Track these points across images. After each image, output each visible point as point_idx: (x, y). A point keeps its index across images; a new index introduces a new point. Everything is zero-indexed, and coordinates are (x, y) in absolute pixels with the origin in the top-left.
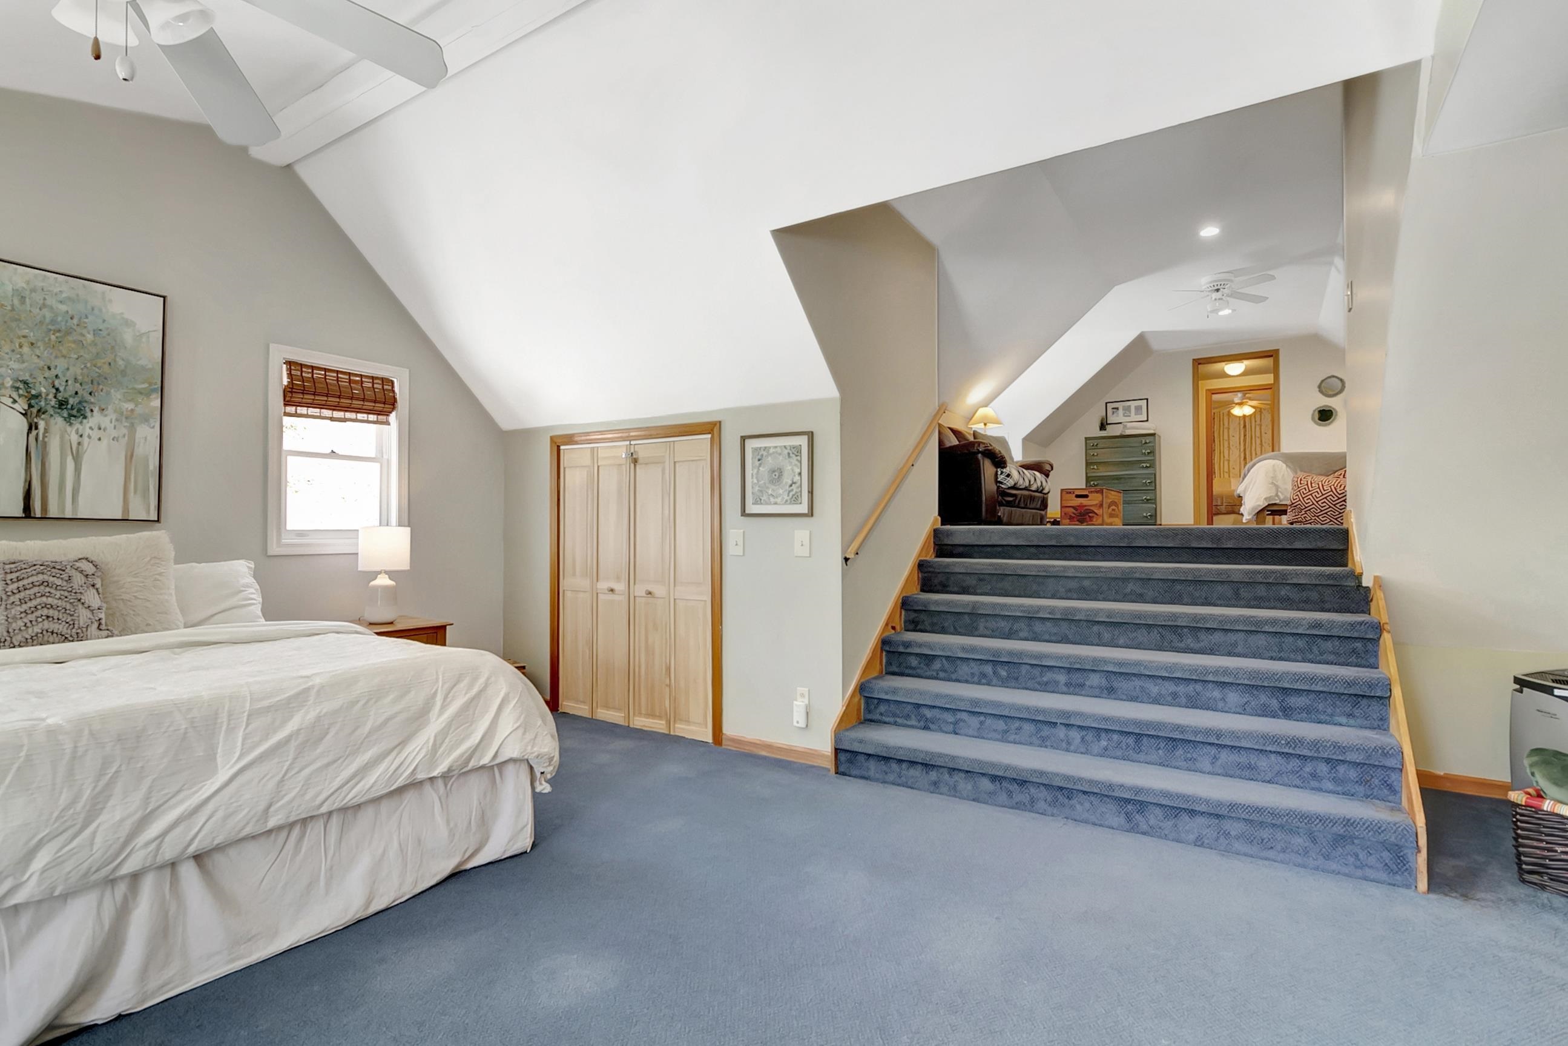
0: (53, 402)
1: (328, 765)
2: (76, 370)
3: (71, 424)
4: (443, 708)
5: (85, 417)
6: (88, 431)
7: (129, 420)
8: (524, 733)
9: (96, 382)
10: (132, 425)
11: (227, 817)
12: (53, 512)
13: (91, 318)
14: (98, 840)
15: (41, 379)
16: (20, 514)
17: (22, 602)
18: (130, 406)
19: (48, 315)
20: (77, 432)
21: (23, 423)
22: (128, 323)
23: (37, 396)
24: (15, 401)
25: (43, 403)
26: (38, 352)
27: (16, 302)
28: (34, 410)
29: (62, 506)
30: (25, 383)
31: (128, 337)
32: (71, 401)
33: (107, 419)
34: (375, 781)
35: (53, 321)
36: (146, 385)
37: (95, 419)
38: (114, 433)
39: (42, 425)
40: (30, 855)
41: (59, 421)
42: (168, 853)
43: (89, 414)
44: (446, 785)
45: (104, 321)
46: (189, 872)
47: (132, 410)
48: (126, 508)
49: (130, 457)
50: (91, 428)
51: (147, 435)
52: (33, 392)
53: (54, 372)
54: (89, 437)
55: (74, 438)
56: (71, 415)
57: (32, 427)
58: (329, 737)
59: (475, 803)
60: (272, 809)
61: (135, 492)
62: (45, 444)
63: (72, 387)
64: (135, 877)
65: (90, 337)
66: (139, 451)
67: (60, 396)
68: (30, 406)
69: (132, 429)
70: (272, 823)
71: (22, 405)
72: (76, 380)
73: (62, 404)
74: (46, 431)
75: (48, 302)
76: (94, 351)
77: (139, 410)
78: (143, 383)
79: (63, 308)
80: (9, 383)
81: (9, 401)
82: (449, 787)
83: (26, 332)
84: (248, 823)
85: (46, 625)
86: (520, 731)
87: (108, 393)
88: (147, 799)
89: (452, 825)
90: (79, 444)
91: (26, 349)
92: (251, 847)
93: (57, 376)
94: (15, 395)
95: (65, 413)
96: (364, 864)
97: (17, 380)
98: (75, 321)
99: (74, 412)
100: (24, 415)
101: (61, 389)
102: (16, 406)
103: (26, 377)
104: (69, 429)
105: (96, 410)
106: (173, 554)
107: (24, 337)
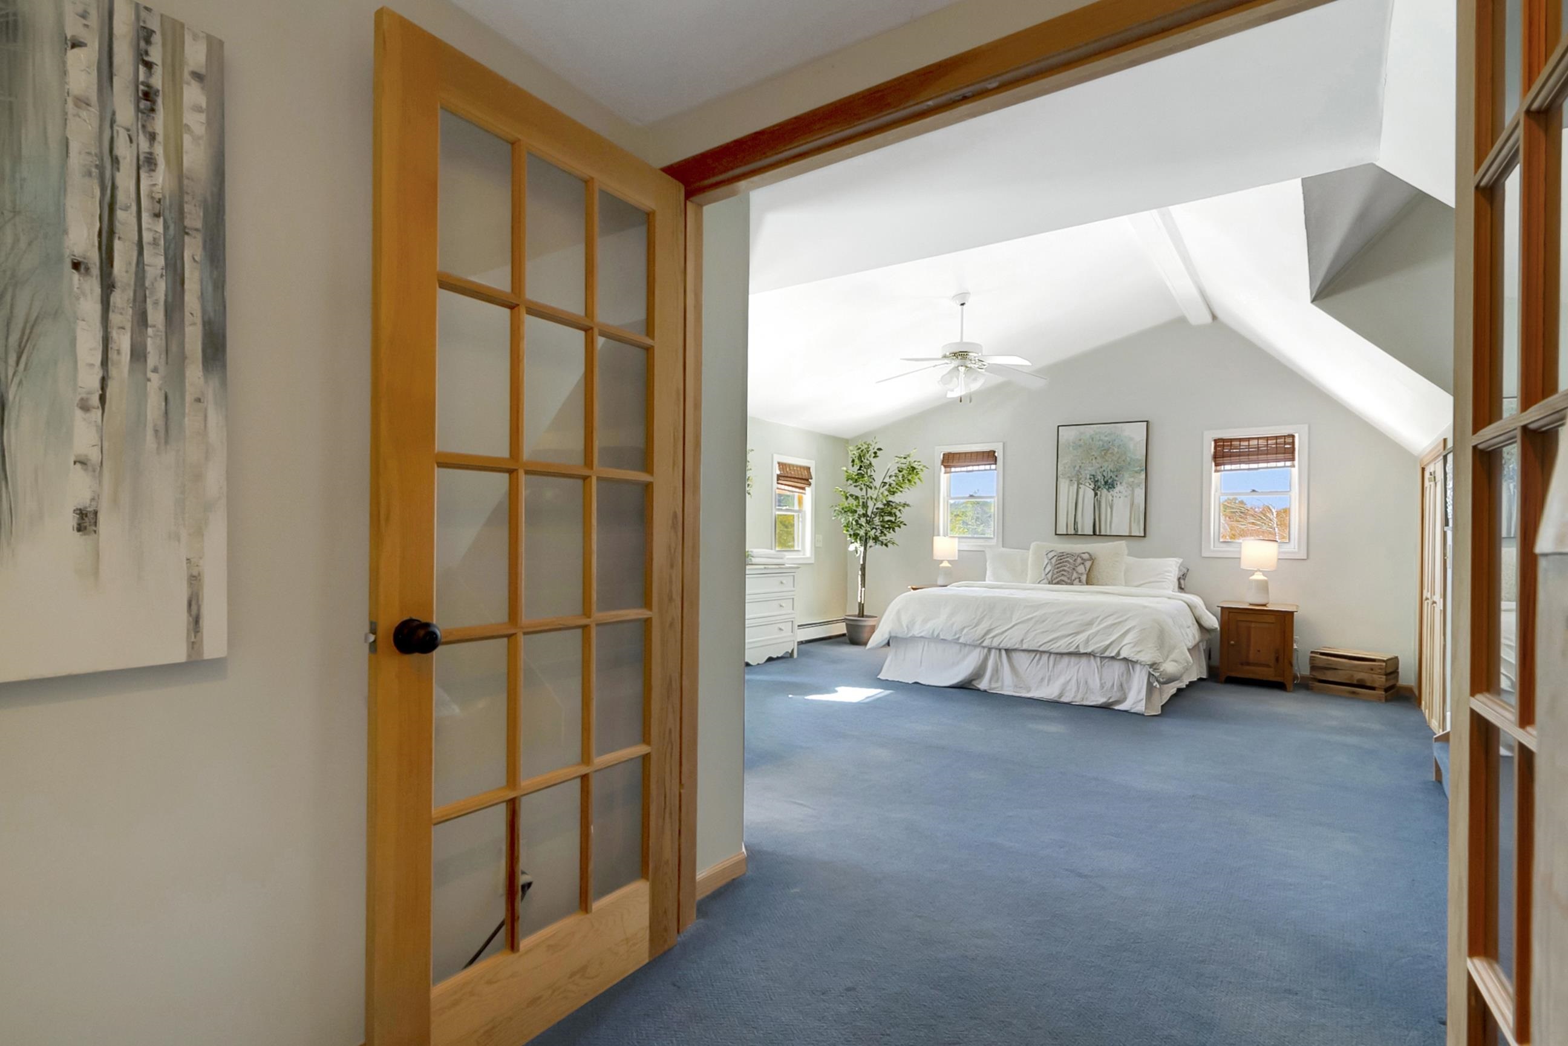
0: (1103, 483)
1: (1043, 632)
2: (1111, 467)
3: (1109, 492)
4: (1099, 624)
5: (1114, 488)
6: (1115, 494)
7: (1132, 486)
8: (1134, 646)
9: (1118, 471)
10: (1133, 488)
11: (1010, 639)
12: (1103, 533)
13: (1117, 440)
14: (977, 632)
15: (1099, 473)
16: (1092, 533)
17: (1058, 568)
18: (1132, 479)
19: (1101, 443)
20: (1111, 495)
21: (1093, 493)
22: (1131, 439)
23: (1098, 481)
24: (1090, 485)
25: (1099, 484)
26: (1098, 461)
27: (1091, 440)
28: (1096, 487)
29: (1106, 531)
30: (1093, 476)
31: (1132, 446)
32: (1109, 481)
33: (1123, 487)
34: (1061, 646)
35: (1103, 446)
36: (1138, 468)
37: (1118, 488)
38: (1126, 494)
39: (1099, 493)
40: (964, 628)
41: (1105, 490)
42: (995, 644)
43: (1115, 486)
44: (1101, 662)
45: (1122, 441)
46: (1003, 652)
47: (1133, 482)
48: (1130, 531)
49: (1132, 504)
50: (1117, 493)
51: (1140, 493)
52: (1096, 479)
53: (1102, 469)
54: (1116, 497)
55: (1110, 498)
56: (1109, 488)
57: (1096, 494)
58: (1047, 622)
59: (1116, 677)
60: (1025, 641)
61: (1134, 522)
62: (1100, 502)
63: (1110, 474)
64: (990, 649)
65: (1116, 450)
66: (1136, 501)
67: (1105, 480)
68: (1095, 486)
69: (1133, 491)
70: (1025, 647)
71: (1092, 486)
72: (1111, 471)
73: (1106, 483)
74: (1101, 496)
75: (1101, 438)
76: (1118, 456)
77: (1136, 481)
78: (1137, 467)
79: (1106, 439)
80: (1088, 477)
81: (1088, 484)
82: (1103, 663)
83: (1093, 453)
84: (1016, 643)
85: (1062, 578)
86: (1132, 645)
87: (1123, 475)
88: (991, 625)
89: (1103, 681)
90: (1112, 500)
91: (1094, 461)
92: (1022, 654)
93: (1104, 471)
94: (1090, 482)
95: (1107, 487)
96: (1062, 680)
97: (1091, 475)
98: (1111, 444)
99: (1111, 486)
100: (1093, 490)
101: (1106, 476)
102: (1090, 486)
103: (1093, 473)
104: (1108, 493)
105: (1119, 483)
106: (1126, 552)
107: (1093, 455)
